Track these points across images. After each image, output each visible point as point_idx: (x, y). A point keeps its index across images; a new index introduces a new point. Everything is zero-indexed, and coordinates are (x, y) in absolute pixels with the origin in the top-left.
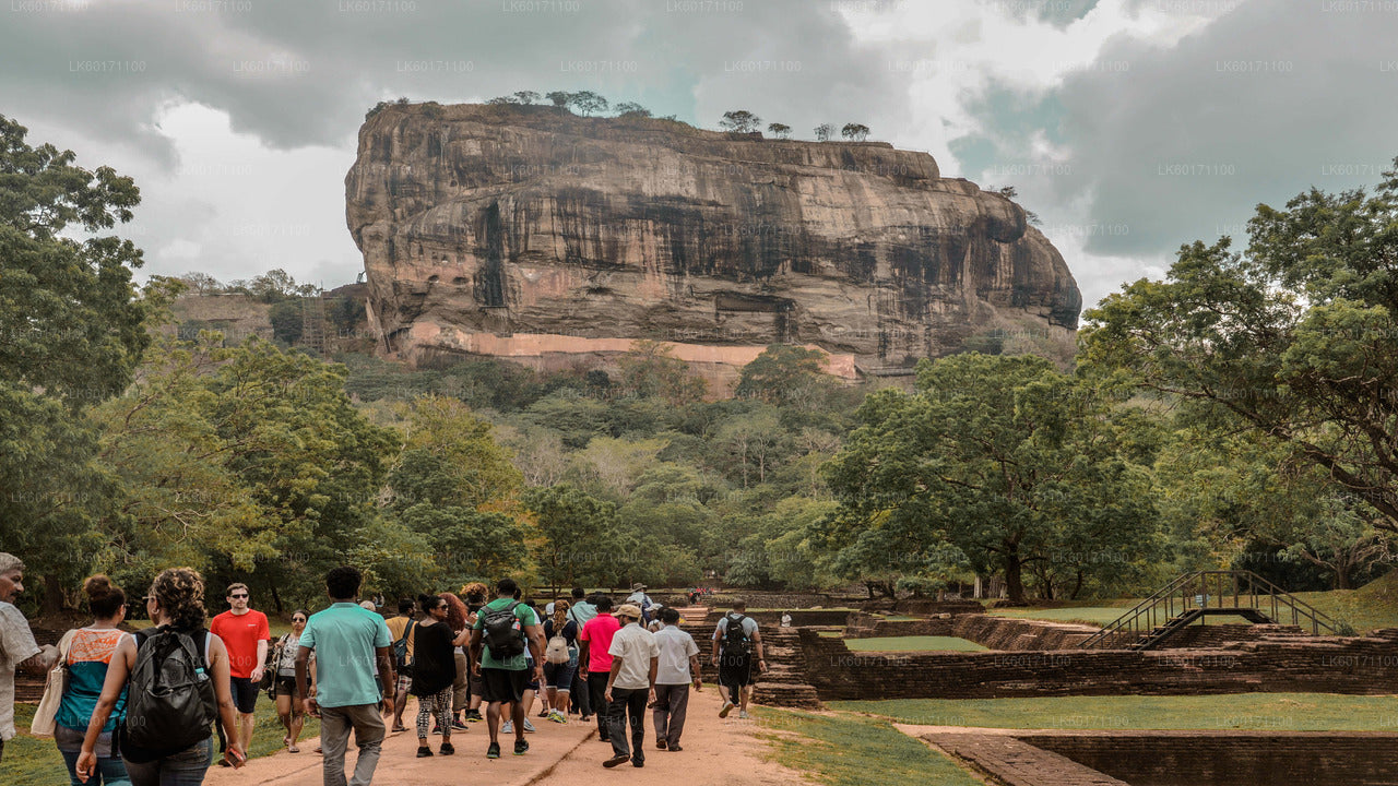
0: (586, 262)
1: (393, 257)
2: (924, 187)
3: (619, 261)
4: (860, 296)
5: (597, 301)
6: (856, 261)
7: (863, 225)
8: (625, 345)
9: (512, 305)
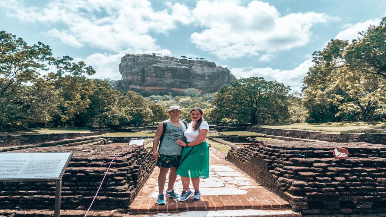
0: (159, 77)
1: (127, 76)
2: (214, 67)
3: (164, 76)
4: (203, 82)
5: (160, 82)
6: (202, 77)
7: (204, 72)
8: (165, 88)
9: (146, 83)
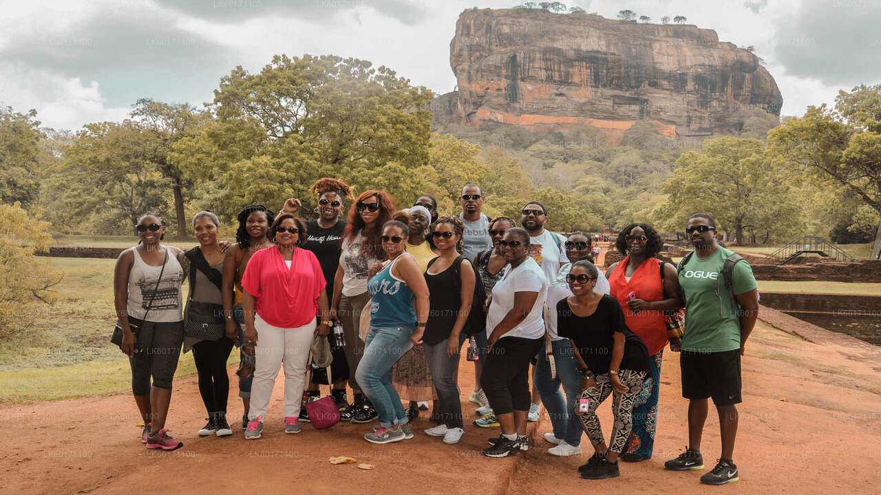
0: (555, 81)
1: (470, 80)
2: (711, 46)
3: (570, 81)
4: (679, 98)
5: (559, 99)
6: (678, 82)
7: (682, 65)
8: (572, 120)
9: (521, 101)
